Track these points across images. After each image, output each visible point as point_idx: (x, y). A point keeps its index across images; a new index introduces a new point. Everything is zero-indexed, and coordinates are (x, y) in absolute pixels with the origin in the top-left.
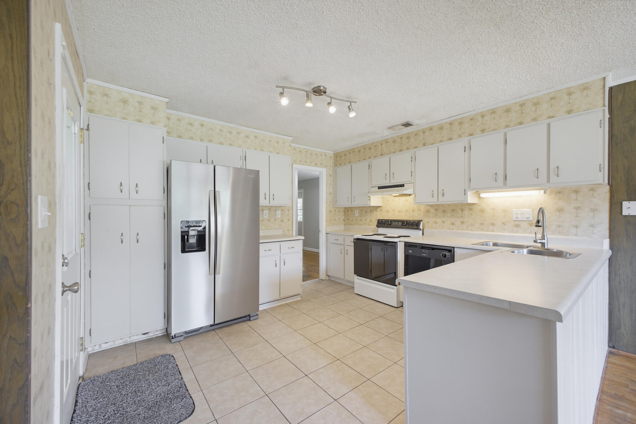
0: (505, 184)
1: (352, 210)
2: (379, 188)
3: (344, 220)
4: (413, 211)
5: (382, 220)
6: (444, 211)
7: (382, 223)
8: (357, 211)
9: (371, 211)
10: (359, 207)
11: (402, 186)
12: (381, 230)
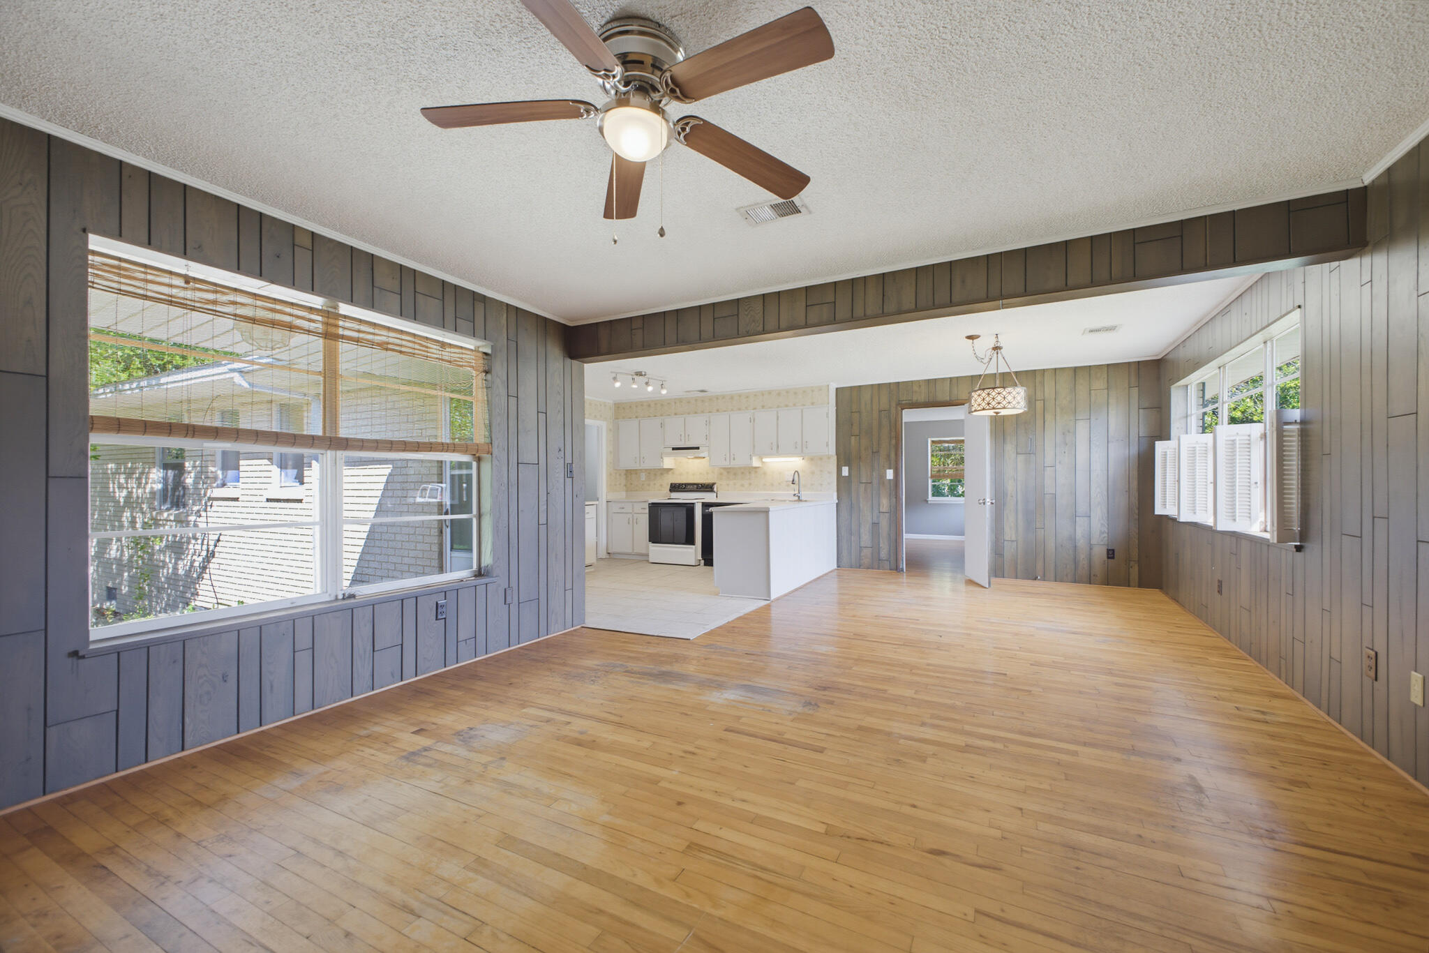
0: (777, 452)
1: (636, 474)
2: (674, 449)
3: (625, 485)
4: (707, 473)
5: (675, 484)
6: (735, 474)
7: (675, 488)
8: (644, 474)
9: (662, 474)
10: (646, 470)
11: (698, 448)
12: (674, 495)
